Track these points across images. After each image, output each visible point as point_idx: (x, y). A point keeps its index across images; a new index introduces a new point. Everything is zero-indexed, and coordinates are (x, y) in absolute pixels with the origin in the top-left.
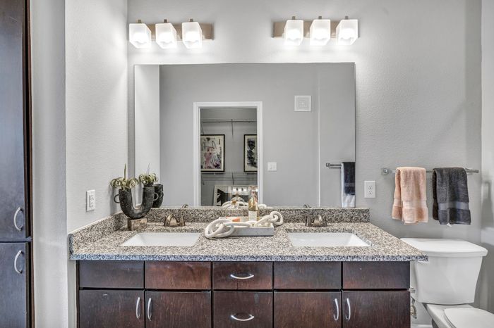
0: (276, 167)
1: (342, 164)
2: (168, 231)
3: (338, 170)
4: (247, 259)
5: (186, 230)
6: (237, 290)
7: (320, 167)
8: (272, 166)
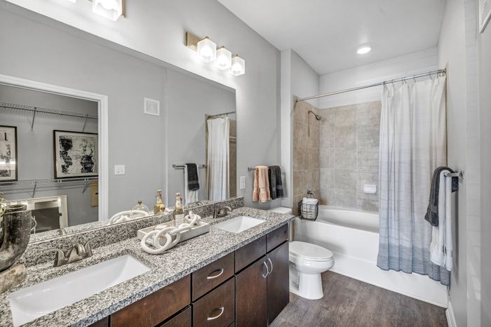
0: (124, 170)
1: (186, 166)
2: (71, 270)
3: (182, 170)
4: (223, 255)
5: (101, 259)
6: (213, 290)
7: (168, 169)
8: (120, 169)
